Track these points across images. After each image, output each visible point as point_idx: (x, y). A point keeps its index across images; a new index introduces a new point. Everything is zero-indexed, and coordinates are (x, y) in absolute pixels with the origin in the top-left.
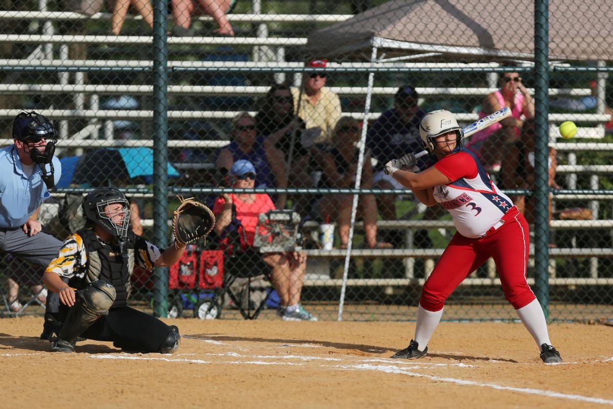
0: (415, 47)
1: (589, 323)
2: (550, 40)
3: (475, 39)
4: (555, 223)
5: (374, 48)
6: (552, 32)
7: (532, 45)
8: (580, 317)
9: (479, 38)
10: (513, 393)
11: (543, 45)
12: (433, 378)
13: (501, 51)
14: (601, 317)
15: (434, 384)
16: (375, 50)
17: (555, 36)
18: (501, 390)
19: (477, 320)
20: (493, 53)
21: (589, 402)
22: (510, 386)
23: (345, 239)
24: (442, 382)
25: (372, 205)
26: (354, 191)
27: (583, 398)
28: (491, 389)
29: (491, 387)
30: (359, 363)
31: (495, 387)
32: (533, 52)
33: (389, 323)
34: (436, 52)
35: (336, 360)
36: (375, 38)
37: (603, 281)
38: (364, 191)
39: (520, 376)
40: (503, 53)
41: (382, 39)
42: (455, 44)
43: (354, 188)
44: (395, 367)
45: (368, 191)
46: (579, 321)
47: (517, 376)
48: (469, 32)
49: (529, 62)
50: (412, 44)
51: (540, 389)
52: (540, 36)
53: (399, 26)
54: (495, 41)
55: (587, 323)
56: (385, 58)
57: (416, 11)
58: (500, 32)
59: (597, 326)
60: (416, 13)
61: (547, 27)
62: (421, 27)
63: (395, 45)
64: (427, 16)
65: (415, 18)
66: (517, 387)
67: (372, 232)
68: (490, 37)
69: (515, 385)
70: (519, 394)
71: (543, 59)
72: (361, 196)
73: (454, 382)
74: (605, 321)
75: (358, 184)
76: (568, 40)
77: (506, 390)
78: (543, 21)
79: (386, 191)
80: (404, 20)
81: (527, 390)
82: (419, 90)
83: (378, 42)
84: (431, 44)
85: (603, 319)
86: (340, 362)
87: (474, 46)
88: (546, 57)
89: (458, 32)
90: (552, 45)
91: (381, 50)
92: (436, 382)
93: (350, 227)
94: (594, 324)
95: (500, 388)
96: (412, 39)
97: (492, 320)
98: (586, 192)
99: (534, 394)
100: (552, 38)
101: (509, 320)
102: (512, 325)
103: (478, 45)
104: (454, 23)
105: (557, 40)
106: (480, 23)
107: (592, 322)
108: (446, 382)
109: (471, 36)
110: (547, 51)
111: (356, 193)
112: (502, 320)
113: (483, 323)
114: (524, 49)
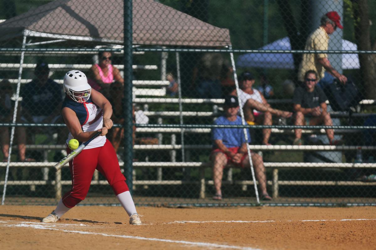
0: (50, 36)
1: (158, 206)
2: (133, 32)
3: (87, 31)
4: (136, 147)
5: (24, 37)
6: (134, 27)
7: (122, 35)
8: (152, 203)
9: (90, 30)
10: (115, 238)
11: (129, 35)
12: (65, 231)
13: (103, 38)
14: (165, 203)
15: (66, 234)
16: (25, 38)
17: (136, 29)
18: (108, 237)
19: (88, 204)
20: (98, 40)
21: (162, 242)
22: (113, 234)
23: (6, 155)
24: (71, 233)
25: (23, 134)
26: (12, 125)
27: (158, 240)
28: (102, 236)
29: (101, 235)
30: (19, 224)
31: (104, 235)
32: (123, 39)
33: (34, 206)
34: (63, 39)
35: (4, 222)
36: (25, 30)
37: (166, 182)
38: (19, 125)
39: (119, 230)
40: (105, 40)
41: (30, 31)
42: (75, 34)
43: (12, 123)
44: (40, 226)
45: (21, 125)
46: (151, 205)
47: (117, 230)
48: (84, 27)
49: (121, 46)
50: (48, 34)
51: (132, 236)
52: (128, 30)
53: (40, 23)
54: (99, 32)
55: (156, 206)
56: (31, 43)
57: (50, 13)
58: (103, 27)
59: (162, 208)
60: (50, 15)
61: (132, 24)
62: (53, 23)
63: (37, 35)
64: (57, 17)
65: (50, 18)
66: (117, 235)
67: (23, 151)
68: (96, 30)
69: (116, 234)
70: (119, 238)
71: (129, 43)
72: (17, 127)
73: (78, 233)
74: (168, 205)
75: (15, 120)
76: (144, 32)
77: (111, 236)
78: (129, 20)
79: (32, 125)
80: (43, 19)
81: (124, 236)
82: (50, 66)
83: (27, 33)
84: (60, 34)
85: (166, 204)
86: (7, 223)
87: (86, 36)
88: (131, 42)
89: (77, 27)
90: (135, 35)
91: (29, 38)
92: (67, 233)
93: (9, 147)
94: (160, 207)
95: (107, 235)
96: (48, 31)
97: (98, 204)
98: (155, 125)
99: (128, 238)
100: (135, 31)
101: (108, 204)
102: (110, 207)
103: (89, 34)
104: (74, 22)
105: (138, 32)
106: (89, 21)
107: (159, 205)
108: (74, 233)
109: (85, 29)
110: (132, 39)
111: (13, 126)
112: (104, 204)
113: (92, 207)
114: (117, 37)
